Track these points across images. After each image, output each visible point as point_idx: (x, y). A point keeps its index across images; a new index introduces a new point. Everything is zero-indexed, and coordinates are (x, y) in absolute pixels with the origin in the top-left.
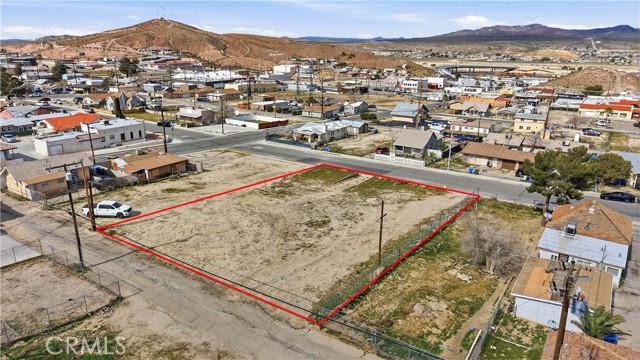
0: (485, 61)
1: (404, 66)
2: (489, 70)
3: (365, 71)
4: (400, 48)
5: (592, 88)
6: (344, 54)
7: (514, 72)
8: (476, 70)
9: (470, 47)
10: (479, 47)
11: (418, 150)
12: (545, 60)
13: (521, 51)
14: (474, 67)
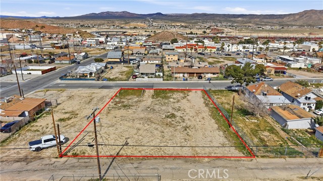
0: (109, 28)
1: (77, 32)
2: (115, 33)
3: (54, 36)
4: (61, 22)
5: (173, 40)
6: (37, 26)
7: (126, 34)
8: (109, 33)
9: (99, 22)
10: (103, 22)
11: (153, 74)
12: (135, 28)
13: (123, 24)
14: (108, 32)
